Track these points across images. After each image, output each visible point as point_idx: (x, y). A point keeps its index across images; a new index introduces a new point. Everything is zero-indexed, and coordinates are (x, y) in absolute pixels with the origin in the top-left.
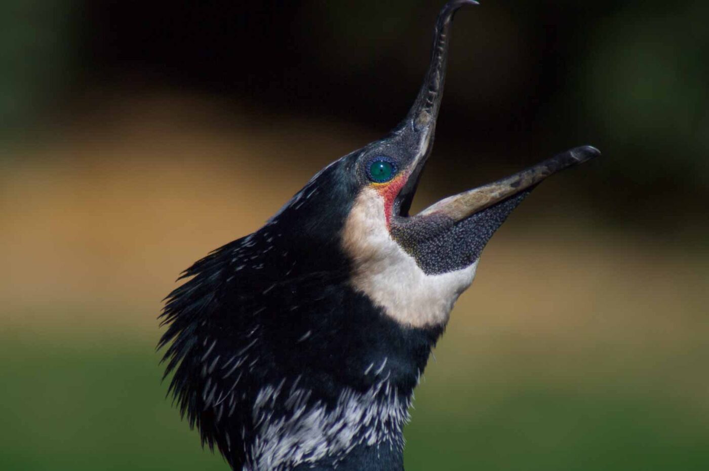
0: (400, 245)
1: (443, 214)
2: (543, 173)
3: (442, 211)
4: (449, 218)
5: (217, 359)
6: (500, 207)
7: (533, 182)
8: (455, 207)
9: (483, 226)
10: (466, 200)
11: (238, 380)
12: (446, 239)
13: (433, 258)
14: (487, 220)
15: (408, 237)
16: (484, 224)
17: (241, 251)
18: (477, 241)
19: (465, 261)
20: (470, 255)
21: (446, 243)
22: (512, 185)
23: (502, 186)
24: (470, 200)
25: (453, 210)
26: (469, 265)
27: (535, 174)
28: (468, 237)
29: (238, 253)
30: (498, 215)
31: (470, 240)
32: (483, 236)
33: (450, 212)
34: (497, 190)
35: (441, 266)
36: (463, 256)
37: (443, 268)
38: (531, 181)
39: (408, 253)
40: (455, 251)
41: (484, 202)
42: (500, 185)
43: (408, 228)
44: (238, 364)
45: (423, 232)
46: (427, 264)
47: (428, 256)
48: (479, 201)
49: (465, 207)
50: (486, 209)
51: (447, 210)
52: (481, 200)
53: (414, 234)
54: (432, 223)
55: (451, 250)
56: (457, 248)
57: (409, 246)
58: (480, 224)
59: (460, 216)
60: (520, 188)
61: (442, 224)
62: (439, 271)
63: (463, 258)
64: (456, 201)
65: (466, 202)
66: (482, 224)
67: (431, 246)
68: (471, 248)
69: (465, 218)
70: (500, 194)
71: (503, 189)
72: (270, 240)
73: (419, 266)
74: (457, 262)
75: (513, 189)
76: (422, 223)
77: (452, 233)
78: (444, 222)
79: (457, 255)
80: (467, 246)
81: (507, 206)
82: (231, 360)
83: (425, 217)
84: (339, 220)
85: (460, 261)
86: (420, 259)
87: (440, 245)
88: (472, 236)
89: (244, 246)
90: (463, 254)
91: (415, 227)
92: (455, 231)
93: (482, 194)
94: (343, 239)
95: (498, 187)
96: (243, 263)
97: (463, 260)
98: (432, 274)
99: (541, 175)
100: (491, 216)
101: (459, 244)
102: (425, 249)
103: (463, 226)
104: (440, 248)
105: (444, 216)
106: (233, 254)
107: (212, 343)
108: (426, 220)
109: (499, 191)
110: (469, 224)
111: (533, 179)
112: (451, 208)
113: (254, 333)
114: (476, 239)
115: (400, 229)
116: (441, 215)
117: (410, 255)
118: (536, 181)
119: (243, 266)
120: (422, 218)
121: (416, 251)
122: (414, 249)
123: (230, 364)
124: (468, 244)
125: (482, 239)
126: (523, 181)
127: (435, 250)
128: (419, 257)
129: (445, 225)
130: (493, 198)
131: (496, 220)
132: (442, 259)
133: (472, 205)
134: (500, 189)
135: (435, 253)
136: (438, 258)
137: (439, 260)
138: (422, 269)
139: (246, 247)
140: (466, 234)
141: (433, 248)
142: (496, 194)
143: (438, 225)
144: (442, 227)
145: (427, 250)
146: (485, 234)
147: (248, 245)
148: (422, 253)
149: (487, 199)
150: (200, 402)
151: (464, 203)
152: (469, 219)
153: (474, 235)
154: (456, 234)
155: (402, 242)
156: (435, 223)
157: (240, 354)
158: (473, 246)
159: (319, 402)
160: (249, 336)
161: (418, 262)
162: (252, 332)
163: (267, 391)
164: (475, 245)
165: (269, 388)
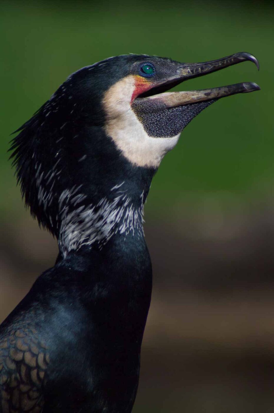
0: (135, 114)
1: (162, 101)
2: (225, 92)
3: (162, 99)
4: (165, 104)
5: (42, 174)
6: (197, 105)
7: (218, 95)
8: (170, 98)
9: (185, 115)
10: (177, 96)
11: (53, 185)
12: (162, 117)
13: (154, 127)
14: (188, 112)
15: (141, 110)
16: (186, 114)
18: (181, 123)
19: (172, 133)
20: (175, 130)
21: (161, 120)
22: (206, 94)
23: (200, 93)
24: (179, 97)
25: (168, 100)
26: (174, 136)
27: (220, 91)
28: (175, 120)
30: (195, 110)
31: (177, 122)
32: (185, 121)
33: (166, 101)
34: (196, 95)
35: (158, 133)
36: (171, 130)
37: (159, 135)
38: (217, 95)
39: (139, 120)
40: (167, 126)
41: (187, 100)
42: (199, 92)
43: (141, 105)
44: (53, 175)
45: (149, 109)
46: (150, 130)
47: (151, 125)
49: (176, 100)
50: (188, 104)
51: (164, 99)
52: (185, 98)
53: (144, 109)
54: (154, 104)
55: (164, 125)
56: (169, 125)
57: (140, 116)
58: (183, 113)
59: (171, 104)
60: (210, 97)
61: (160, 106)
62: (156, 136)
63: (171, 131)
64: (171, 95)
65: (176, 97)
66: (185, 113)
67: (153, 119)
68: (177, 126)
69: (175, 107)
70: (197, 98)
71: (200, 95)
73: (145, 130)
74: (168, 133)
75: (206, 96)
76: (149, 103)
77: (165, 114)
78: (161, 106)
79: (168, 129)
80: (175, 125)
81: (201, 106)
82: (49, 173)
83: (151, 100)
85: (169, 133)
86: (146, 126)
87: (158, 120)
88: (178, 119)
90: (172, 129)
91: (145, 105)
92: (167, 113)
93: (187, 95)
95: (198, 93)
97: (171, 132)
98: (152, 137)
99: (223, 93)
100: (191, 110)
101: (170, 122)
102: (150, 120)
103: (172, 112)
104: (158, 122)
105: (162, 102)
107: (39, 166)
108: (151, 102)
109: (197, 96)
110: (176, 111)
111: (218, 94)
112: (167, 98)
114: (181, 121)
115: (137, 104)
116: (161, 101)
117: (140, 122)
118: (220, 95)
120: (149, 100)
121: (144, 120)
122: (143, 119)
123: (49, 176)
124: (175, 123)
125: (184, 122)
126: (213, 93)
127: (155, 122)
128: (145, 124)
129: (161, 107)
130: (193, 99)
131: (194, 113)
132: (159, 129)
133: (180, 100)
134: (198, 94)
135: (155, 124)
136: (156, 127)
137: (157, 129)
138: (147, 132)
140: (175, 117)
141: (154, 120)
142: (195, 97)
143: (158, 106)
144: (159, 108)
145: (150, 121)
146: (186, 120)
148: (148, 123)
149: (189, 99)
151: (175, 98)
152: (177, 108)
153: (179, 119)
154: (168, 115)
155: (137, 112)
156: (156, 105)
157: (54, 169)
158: (178, 125)
159: (91, 205)
160: (56, 156)
161: (144, 128)
162: (57, 154)
163: (66, 192)
164: (179, 125)
165: (67, 191)
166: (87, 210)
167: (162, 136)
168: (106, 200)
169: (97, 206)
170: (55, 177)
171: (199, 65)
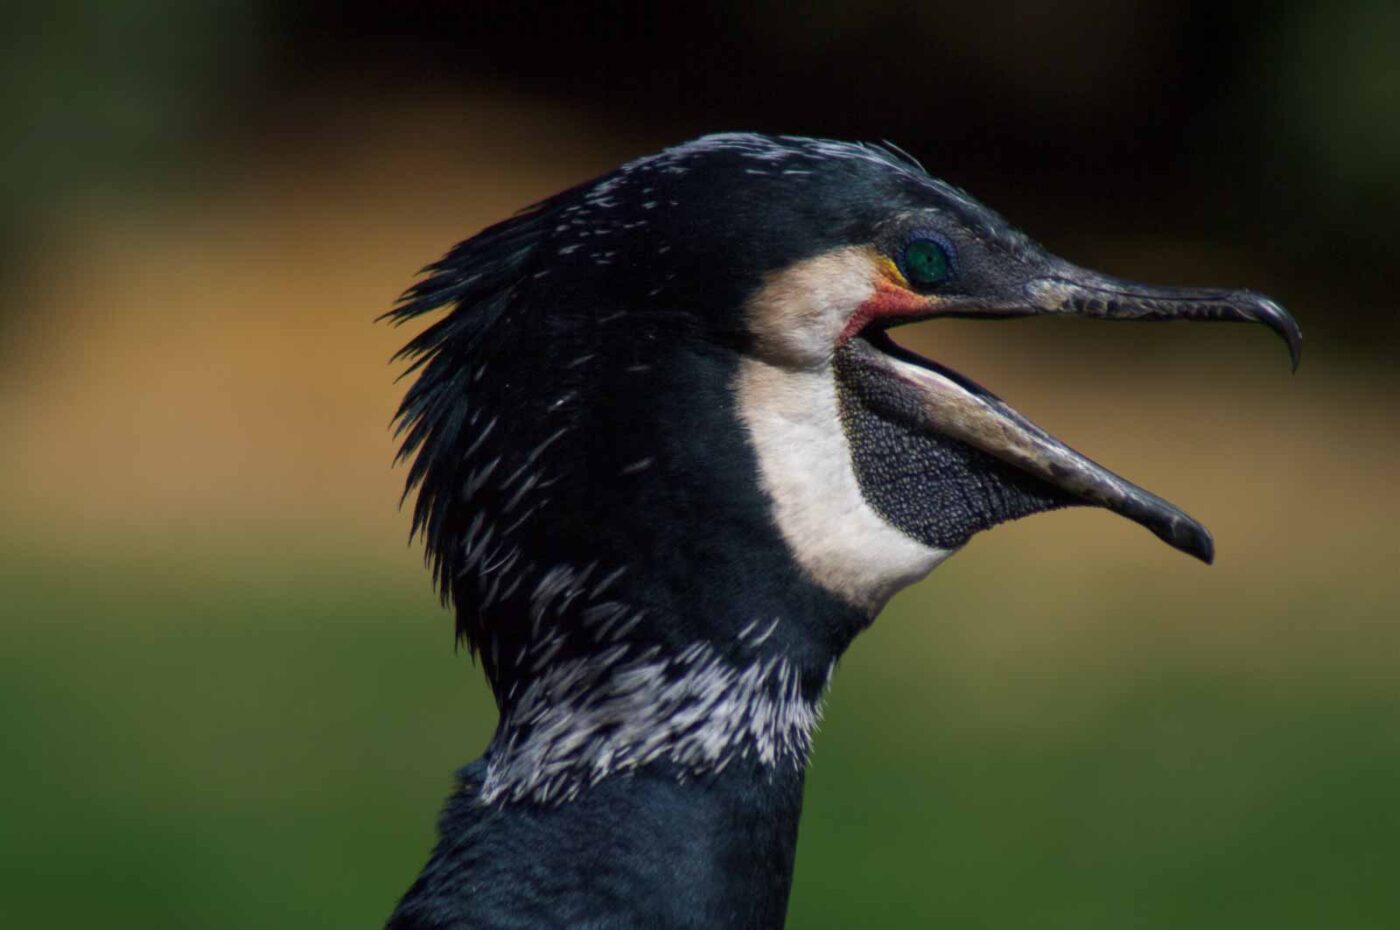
1: (919, 395)
3: (926, 392)
4: (924, 412)
5: (496, 462)
8: (950, 406)
10: (973, 413)
17: (582, 212)
24: (978, 422)
25: (942, 408)
26: (937, 547)
29: (574, 215)
33: (932, 405)
43: (862, 368)
44: (530, 482)
45: (877, 400)
48: (987, 435)
51: (932, 397)
52: (991, 437)
53: (865, 388)
54: (898, 394)
57: (849, 408)
61: (909, 409)
65: (969, 414)
72: (649, 205)
82: (519, 472)
84: (786, 253)
89: (592, 202)
91: (872, 377)
93: (1002, 431)
94: (763, 289)
96: (579, 240)
97: (931, 527)
98: (871, 507)
101: (931, 487)
104: (894, 458)
105: (919, 400)
106: (563, 216)
107: (489, 422)
108: (892, 379)
112: (943, 401)
113: (562, 405)
114: (964, 508)
115: (853, 358)
116: (916, 394)
117: (845, 429)
119: (576, 247)
122: (855, 422)
123: (517, 479)
124: (948, 503)
126: (1074, 478)
128: (857, 448)
130: (1008, 452)
132: (894, 489)
133: (973, 428)
136: (887, 475)
137: (891, 489)
138: (857, 478)
139: (596, 207)
142: (1020, 452)
143: (903, 406)
147: (601, 202)
148: (865, 447)
149: (1001, 446)
150: (460, 557)
151: (965, 415)
156: (901, 399)
157: (533, 457)
158: (954, 515)
159: (656, 649)
160: (552, 408)
161: (853, 458)
162: (560, 402)
163: (562, 574)
164: (959, 516)
165: (566, 570)
166: (641, 665)
167: (901, 524)
168: (709, 652)
169: (678, 660)
170: (534, 493)
171: (1105, 291)
